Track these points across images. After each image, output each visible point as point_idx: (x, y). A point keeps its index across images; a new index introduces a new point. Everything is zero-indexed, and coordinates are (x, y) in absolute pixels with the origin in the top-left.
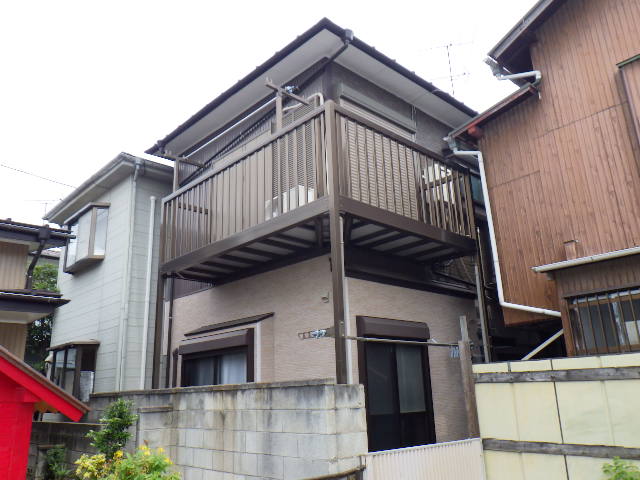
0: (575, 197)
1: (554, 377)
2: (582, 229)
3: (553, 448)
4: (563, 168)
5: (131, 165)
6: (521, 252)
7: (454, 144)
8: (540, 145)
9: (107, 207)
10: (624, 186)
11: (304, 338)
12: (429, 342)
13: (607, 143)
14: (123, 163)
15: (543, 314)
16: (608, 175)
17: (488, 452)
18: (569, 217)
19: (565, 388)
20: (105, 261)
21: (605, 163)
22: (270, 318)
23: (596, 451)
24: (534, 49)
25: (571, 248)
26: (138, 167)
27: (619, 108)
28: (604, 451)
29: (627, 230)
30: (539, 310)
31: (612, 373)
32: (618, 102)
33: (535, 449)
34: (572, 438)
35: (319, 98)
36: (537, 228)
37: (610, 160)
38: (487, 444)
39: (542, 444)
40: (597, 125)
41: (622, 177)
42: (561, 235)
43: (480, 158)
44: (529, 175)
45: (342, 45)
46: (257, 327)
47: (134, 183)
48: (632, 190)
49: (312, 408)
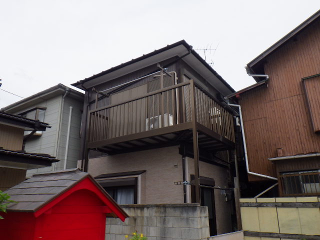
0: (282, 130)
1: (276, 205)
2: (284, 143)
3: (276, 235)
4: (277, 117)
5: (64, 90)
6: (257, 150)
7: (228, 101)
8: (267, 106)
9: (44, 109)
10: (302, 128)
11: (177, 184)
12: (215, 187)
13: (296, 109)
14: (60, 89)
15: (266, 178)
16: (296, 123)
17: (246, 237)
18: (279, 138)
19: (281, 210)
20: (42, 137)
21: (295, 118)
22: (144, 173)
23: (294, 236)
24: (266, 66)
25: (280, 151)
26: (67, 92)
27: (301, 96)
28: (298, 236)
29: (303, 146)
30: (266, 176)
31: (301, 204)
32: (301, 93)
33: (267, 236)
34: (284, 231)
35: (174, 74)
36: (264, 141)
37: (297, 116)
38: (246, 234)
39: (271, 233)
40: (292, 101)
41: (302, 124)
42: (275, 145)
43: (240, 108)
44: (261, 118)
45: (187, 52)
46: (140, 177)
47: (63, 99)
48: (306, 130)
49: (190, 216)
